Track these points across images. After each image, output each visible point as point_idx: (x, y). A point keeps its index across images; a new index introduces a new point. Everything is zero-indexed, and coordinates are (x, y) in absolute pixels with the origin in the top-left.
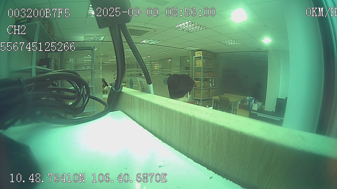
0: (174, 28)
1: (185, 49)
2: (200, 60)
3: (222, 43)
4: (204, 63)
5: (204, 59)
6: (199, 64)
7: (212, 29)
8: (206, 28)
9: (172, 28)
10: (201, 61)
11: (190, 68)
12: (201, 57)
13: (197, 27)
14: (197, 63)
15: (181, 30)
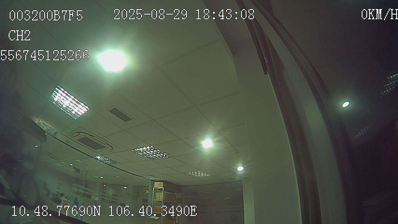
0: (133, 151)
1: (144, 177)
2: (161, 192)
3: (188, 174)
4: (165, 197)
5: (165, 192)
6: (159, 197)
7: (175, 158)
8: (170, 156)
9: (131, 150)
10: (162, 194)
11: (147, 200)
12: (162, 189)
13: (159, 154)
14: (157, 196)
15: (141, 154)
